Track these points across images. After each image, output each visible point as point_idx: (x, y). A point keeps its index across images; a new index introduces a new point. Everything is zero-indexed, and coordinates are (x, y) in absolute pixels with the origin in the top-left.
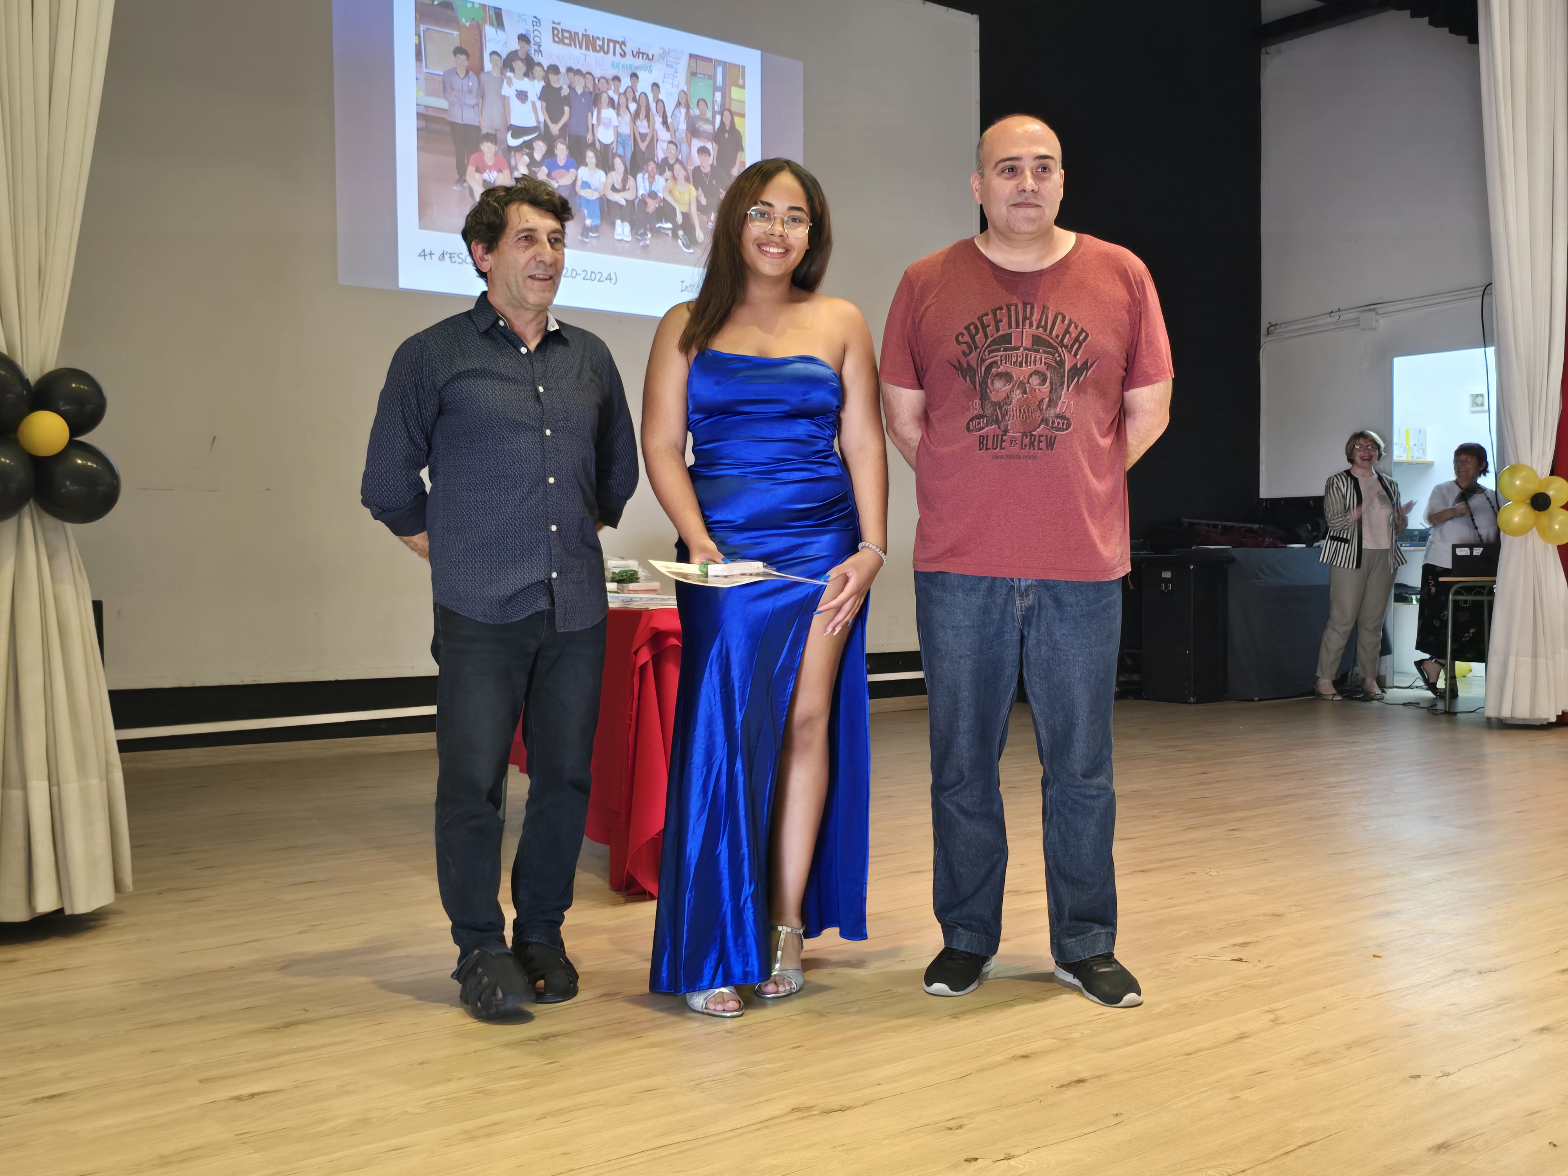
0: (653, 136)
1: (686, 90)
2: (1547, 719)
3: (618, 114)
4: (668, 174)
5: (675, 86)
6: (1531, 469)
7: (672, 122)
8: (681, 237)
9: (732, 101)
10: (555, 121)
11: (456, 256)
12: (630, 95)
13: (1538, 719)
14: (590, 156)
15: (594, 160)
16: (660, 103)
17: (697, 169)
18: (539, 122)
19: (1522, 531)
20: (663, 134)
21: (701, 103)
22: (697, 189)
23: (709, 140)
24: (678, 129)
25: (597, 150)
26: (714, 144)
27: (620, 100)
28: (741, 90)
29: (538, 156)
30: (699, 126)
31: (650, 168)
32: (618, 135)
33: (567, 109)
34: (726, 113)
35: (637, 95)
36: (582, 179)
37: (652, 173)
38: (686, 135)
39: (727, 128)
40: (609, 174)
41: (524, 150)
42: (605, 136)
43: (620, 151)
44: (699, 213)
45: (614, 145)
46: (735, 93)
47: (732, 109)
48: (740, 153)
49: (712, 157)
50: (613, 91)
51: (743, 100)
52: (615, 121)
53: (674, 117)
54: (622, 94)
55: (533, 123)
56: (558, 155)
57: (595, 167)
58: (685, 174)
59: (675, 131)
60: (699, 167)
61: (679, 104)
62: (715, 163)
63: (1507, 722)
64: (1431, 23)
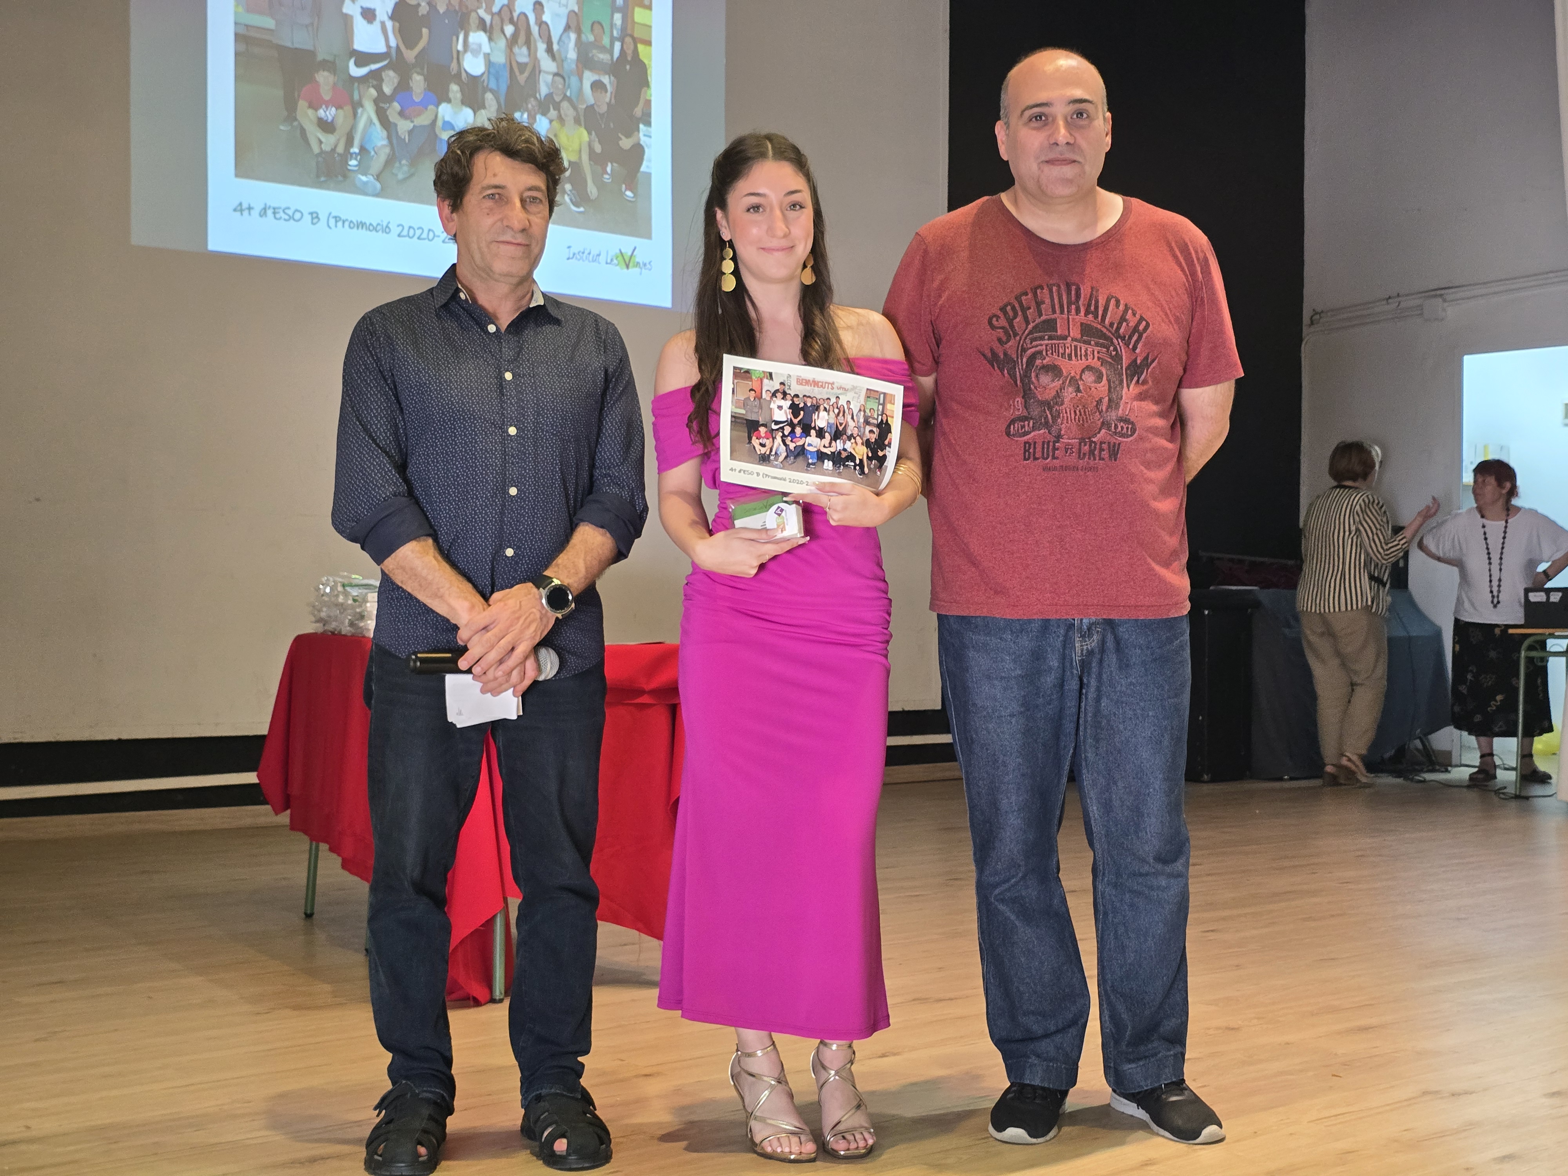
0: (534, 67)
1: (576, 10)
3: (490, 39)
4: (553, 113)
5: (564, 5)
7: (559, 50)
8: (569, 193)
9: (636, 25)
10: (410, 46)
11: (282, 214)
12: (506, 15)
14: (454, 88)
15: (459, 95)
16: (544, 26)
17: (590, 108)
18: (388, 46)
20: (547, 65)
21: (596, 26)
22: (589, 133)
23: (606, 73)
24: (566, 58)
25: (463, 82)
26: (612, 78)
27: (494, 22)
28: (647, 11)
29: (387, 90)
30: (593, 56)
31: (530, 106)
32: (489, 64)
33: (425, 31)
34: (628, 40)
35: (515, 15)
36: (443, 117)
37: (533, 113)
38: (577, 66)
39: (629, 58)
40: (478, 113)
41: (370, 80)
42: (474, 65)
43: (493, 85)
44: (592, 163)
45: (485, 77)
46: (639, 15)
47: (636, 35)
48: (645, 88)
49: (609, 94)
50: (485, 11)
51: (648, 23)
52: (486, 48)
53: (561, 43)
54: (496, 13)
55: (381, 48)
56: (414, 88)
57: (460, 104)
58: (575, 114)
59: (563, 61)
60: (592, 106)
61: (568, 28)
62: (613, 101)
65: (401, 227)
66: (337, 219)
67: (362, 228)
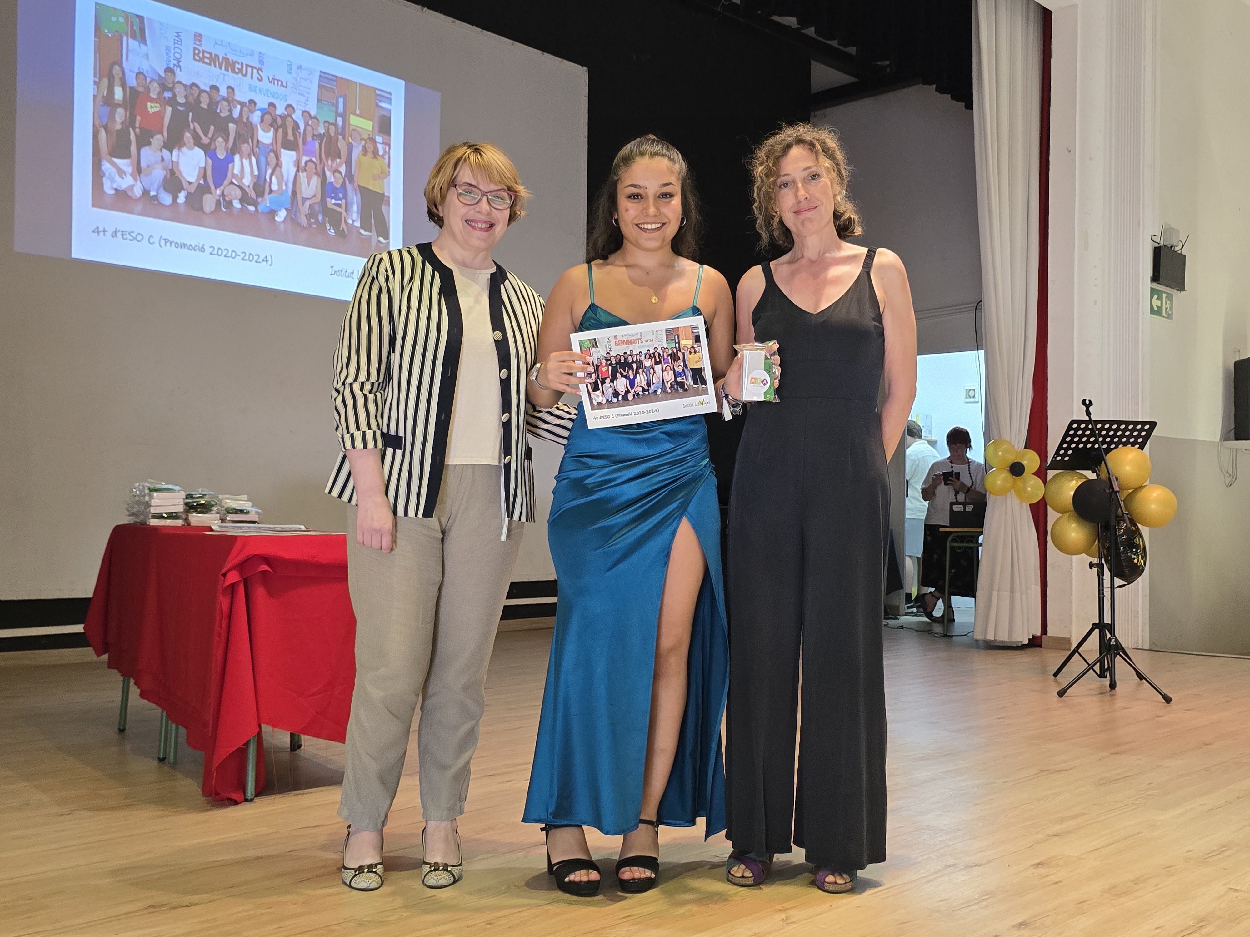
2: (1021, 642)
6: (1010, 443)
11: (128, 236)
13: (1015, 642)
19: (1003, 492)
63: (992, 644)
64: (936, 90)
65: (212, 248)
66: (166, 241)
67: (184, 247)
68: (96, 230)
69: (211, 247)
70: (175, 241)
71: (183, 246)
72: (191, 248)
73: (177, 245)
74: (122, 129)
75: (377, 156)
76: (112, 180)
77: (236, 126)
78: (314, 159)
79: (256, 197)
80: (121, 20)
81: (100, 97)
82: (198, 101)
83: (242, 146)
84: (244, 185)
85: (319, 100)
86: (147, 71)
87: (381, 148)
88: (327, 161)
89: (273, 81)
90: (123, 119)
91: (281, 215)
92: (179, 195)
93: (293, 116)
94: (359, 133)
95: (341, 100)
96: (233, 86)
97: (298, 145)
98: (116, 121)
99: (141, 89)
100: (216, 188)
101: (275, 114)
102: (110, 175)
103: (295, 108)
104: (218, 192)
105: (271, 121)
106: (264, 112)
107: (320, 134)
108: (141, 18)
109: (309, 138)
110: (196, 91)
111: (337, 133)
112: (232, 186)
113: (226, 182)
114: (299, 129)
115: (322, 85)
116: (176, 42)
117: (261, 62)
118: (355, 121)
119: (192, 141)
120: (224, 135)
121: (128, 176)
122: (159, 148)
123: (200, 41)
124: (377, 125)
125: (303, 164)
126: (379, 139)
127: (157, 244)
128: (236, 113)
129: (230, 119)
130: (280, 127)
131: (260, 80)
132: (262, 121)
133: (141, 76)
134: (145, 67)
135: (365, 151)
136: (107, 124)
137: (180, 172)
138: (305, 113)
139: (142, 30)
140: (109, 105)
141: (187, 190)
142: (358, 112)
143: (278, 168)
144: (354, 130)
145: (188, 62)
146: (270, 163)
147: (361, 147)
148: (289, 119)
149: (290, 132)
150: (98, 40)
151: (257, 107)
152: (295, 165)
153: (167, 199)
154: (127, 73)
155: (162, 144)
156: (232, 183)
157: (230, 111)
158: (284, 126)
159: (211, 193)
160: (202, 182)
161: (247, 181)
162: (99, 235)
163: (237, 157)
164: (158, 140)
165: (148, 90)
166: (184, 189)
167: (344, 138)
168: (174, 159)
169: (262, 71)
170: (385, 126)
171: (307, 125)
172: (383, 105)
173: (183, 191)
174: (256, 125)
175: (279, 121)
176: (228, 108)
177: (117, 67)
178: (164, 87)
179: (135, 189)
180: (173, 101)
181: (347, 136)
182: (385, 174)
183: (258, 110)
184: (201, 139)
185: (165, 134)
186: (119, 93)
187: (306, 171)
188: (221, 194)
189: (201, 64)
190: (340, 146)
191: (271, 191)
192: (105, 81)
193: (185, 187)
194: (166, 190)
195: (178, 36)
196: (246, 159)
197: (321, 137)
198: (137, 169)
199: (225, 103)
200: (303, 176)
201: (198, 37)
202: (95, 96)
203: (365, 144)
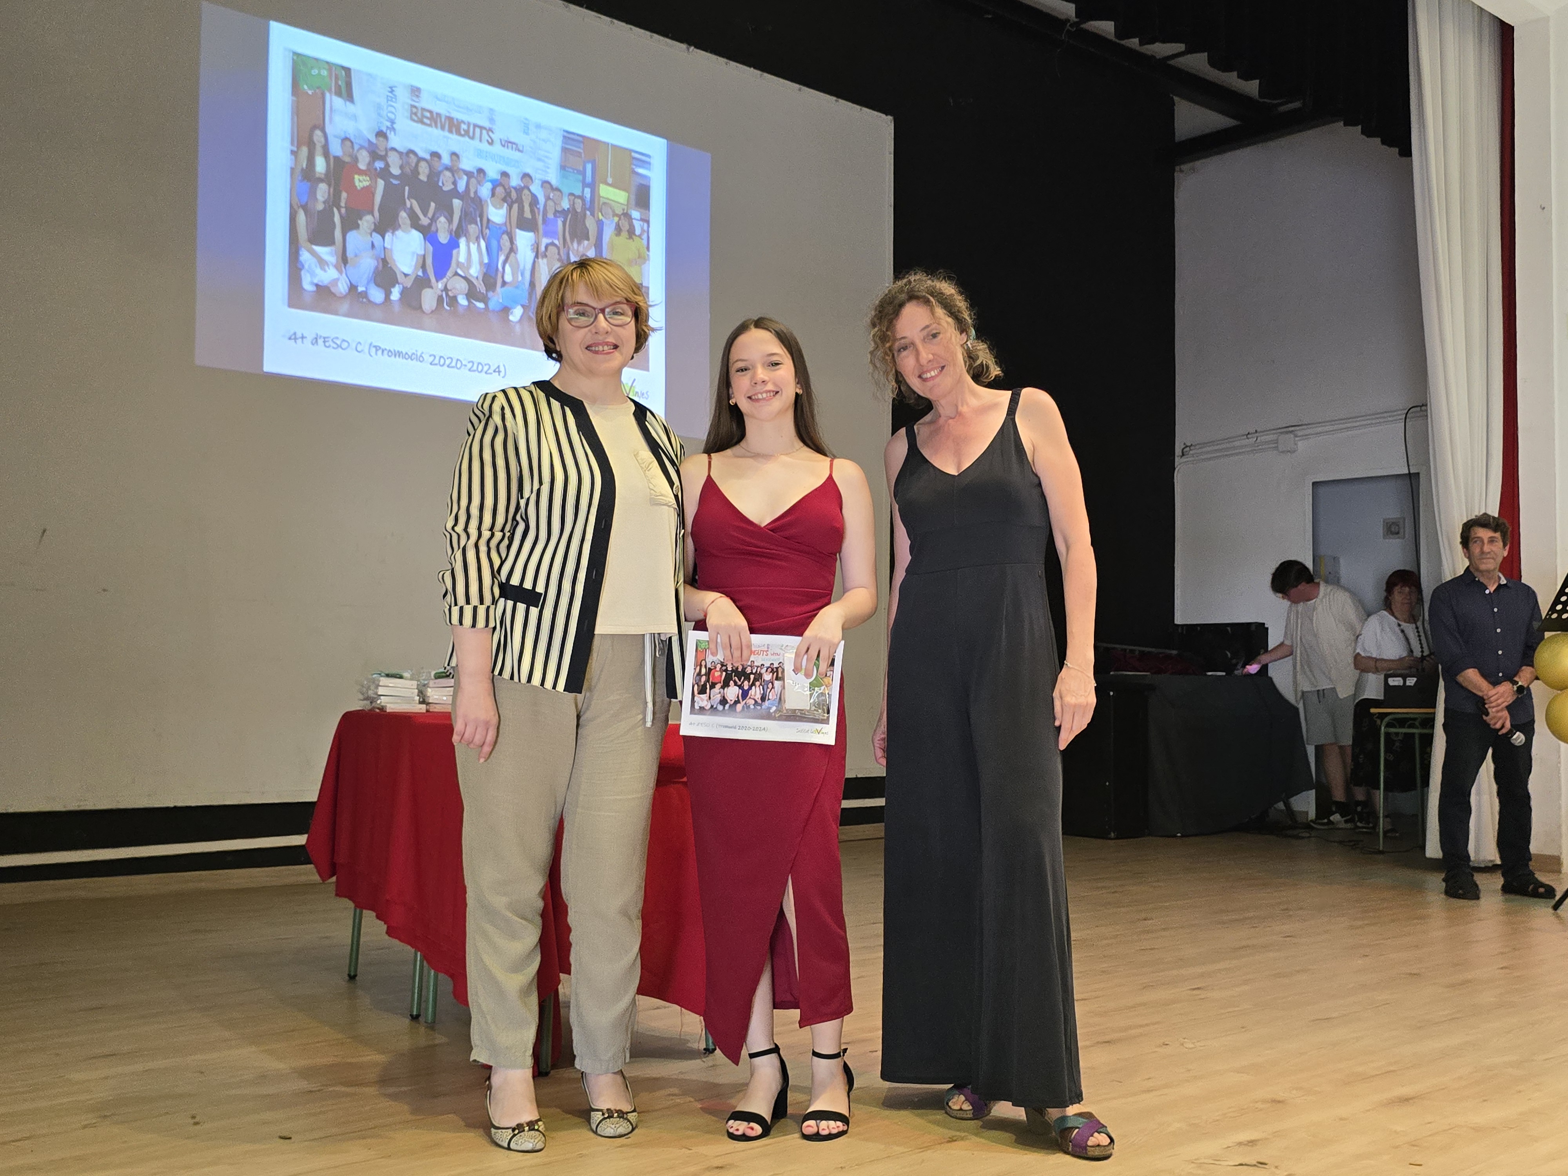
11: (331, 343)
64: (1363, 132)
65: (432, 358)
66: (377, 348)
67: (399, 356)
68: (293, 337)
69: (430, 356)
70: (388, 348)
71: (398, 354)
72: (407, 356)
73: (390, 354)
74: (325, 209)
75: (634, 237)
76: (313, 274)
77: (461, 202)
78: (556, 242)
79: (487, 291)
80: (325, 73)
81: (298, 171)
82: (416, 171)
83: (469, 226)
84: (471, 275)
85: (563, 168)
86: (355, 136)
87: (638, 225)
88: (572, 245)
89: (507, 143)
90: (326, 196)
91: (517, 314)
92: (392, 290)
93: (530, 187)
94: (611, 208)
95: (589, 167)
96: (457, 151)
97: (536, 224)
98: (317, 199)
99: (347, 159)
100: (437, 281)
101: (509, 188)
102: (309, 266)
103: (533, 178)
104: (440, 285)
105: (503, 195)
106: (496, 184)
107: (564, 210)
108: (348, 70)
109: (550, 216)
110: (413, 159)
111: (584, 209)
112: (457, 277)
113: (449, 273)
114: (538, 203)
115: (566, 149)
116: (390, 99)
117: (492, 120)
118: (606, 192)
119: (408, 222)
120: (447, 214)
121: (331, 267)
122: (369, 231)
123: (418, 96)
124: (633, 197)
125: (543, 248)
126: (636, 214)
127: (366, 350)
128: (462, 186)
129: (454, 193)
130: (516, 201)
131: (491, 143)
132: (493, 195)
133: (348, 143)
134: (351, 132)
135: (618, 230)
136: (307, 204)
137: (394, 260)
138: (545, 183)
139: (349, 85)
140: (309, 180)
141: (402, 284)
142: (610, 180)
143: (513, 254)
144: (604, 203)
145: (404, 124)
146: (503, 247)
147: (614, 225)
148: (526, 192)
149: (527, 208)
150: (295, 99)
151: (487, 179)
152: (532, 250)
153: (377, 295)
154: (331, 138)
155: (373, 227)
156: (456, 274)
157: (455, 183)
158: (519, 201)
159: (431, 287)
160: (420, 273)
161: (475, 271)
162: (296, 342)
163: (462, 242)
164: (367, 222)
165: (356, 160)
166: (399, 284)
167: (593, 214)
168: (386, 245)
169: (492, 132)
170: (642, 198)
171: (548, 198)
172: (641, 171)
173: (397, 285)
174: (487, 201)
175: (514, 195)
176: (452, 180)
177: (318, 133)
178: (375, 155)
179: (340, 285)
180: (385, 173)
181: (596, 212)
182: (642, 258)
183: (488, 181)
184: (420, 219)
185: (377, 214)
186: (320, 165)
187: (546, 256)
188: (443, 288)
189: (420, 126)
190: (588, 225)
191: (504, 283)
192: (305, 150)
193: (400, 280)
194: (378, 285)
195: (392, 91)
196: (474, 244)
197: (564, 213)
198: (342, 258)
199: (448, 174)
200: (542, 263)
201: (416, 91)
202: (292, 169)
203: (618, 221)
